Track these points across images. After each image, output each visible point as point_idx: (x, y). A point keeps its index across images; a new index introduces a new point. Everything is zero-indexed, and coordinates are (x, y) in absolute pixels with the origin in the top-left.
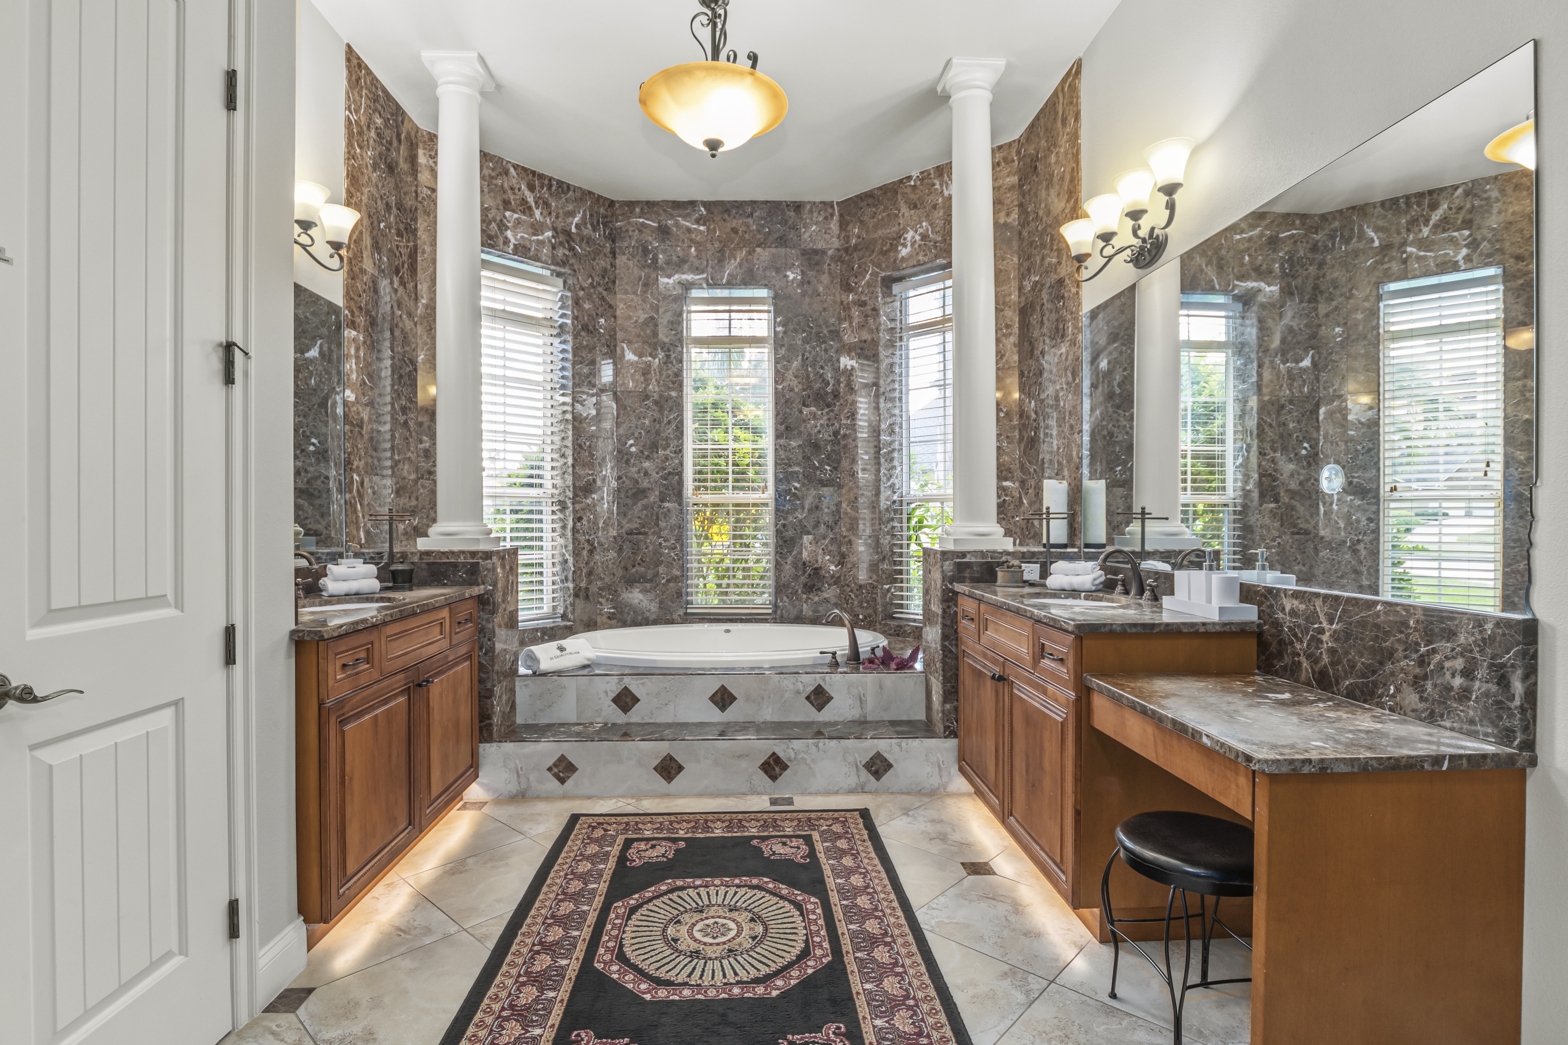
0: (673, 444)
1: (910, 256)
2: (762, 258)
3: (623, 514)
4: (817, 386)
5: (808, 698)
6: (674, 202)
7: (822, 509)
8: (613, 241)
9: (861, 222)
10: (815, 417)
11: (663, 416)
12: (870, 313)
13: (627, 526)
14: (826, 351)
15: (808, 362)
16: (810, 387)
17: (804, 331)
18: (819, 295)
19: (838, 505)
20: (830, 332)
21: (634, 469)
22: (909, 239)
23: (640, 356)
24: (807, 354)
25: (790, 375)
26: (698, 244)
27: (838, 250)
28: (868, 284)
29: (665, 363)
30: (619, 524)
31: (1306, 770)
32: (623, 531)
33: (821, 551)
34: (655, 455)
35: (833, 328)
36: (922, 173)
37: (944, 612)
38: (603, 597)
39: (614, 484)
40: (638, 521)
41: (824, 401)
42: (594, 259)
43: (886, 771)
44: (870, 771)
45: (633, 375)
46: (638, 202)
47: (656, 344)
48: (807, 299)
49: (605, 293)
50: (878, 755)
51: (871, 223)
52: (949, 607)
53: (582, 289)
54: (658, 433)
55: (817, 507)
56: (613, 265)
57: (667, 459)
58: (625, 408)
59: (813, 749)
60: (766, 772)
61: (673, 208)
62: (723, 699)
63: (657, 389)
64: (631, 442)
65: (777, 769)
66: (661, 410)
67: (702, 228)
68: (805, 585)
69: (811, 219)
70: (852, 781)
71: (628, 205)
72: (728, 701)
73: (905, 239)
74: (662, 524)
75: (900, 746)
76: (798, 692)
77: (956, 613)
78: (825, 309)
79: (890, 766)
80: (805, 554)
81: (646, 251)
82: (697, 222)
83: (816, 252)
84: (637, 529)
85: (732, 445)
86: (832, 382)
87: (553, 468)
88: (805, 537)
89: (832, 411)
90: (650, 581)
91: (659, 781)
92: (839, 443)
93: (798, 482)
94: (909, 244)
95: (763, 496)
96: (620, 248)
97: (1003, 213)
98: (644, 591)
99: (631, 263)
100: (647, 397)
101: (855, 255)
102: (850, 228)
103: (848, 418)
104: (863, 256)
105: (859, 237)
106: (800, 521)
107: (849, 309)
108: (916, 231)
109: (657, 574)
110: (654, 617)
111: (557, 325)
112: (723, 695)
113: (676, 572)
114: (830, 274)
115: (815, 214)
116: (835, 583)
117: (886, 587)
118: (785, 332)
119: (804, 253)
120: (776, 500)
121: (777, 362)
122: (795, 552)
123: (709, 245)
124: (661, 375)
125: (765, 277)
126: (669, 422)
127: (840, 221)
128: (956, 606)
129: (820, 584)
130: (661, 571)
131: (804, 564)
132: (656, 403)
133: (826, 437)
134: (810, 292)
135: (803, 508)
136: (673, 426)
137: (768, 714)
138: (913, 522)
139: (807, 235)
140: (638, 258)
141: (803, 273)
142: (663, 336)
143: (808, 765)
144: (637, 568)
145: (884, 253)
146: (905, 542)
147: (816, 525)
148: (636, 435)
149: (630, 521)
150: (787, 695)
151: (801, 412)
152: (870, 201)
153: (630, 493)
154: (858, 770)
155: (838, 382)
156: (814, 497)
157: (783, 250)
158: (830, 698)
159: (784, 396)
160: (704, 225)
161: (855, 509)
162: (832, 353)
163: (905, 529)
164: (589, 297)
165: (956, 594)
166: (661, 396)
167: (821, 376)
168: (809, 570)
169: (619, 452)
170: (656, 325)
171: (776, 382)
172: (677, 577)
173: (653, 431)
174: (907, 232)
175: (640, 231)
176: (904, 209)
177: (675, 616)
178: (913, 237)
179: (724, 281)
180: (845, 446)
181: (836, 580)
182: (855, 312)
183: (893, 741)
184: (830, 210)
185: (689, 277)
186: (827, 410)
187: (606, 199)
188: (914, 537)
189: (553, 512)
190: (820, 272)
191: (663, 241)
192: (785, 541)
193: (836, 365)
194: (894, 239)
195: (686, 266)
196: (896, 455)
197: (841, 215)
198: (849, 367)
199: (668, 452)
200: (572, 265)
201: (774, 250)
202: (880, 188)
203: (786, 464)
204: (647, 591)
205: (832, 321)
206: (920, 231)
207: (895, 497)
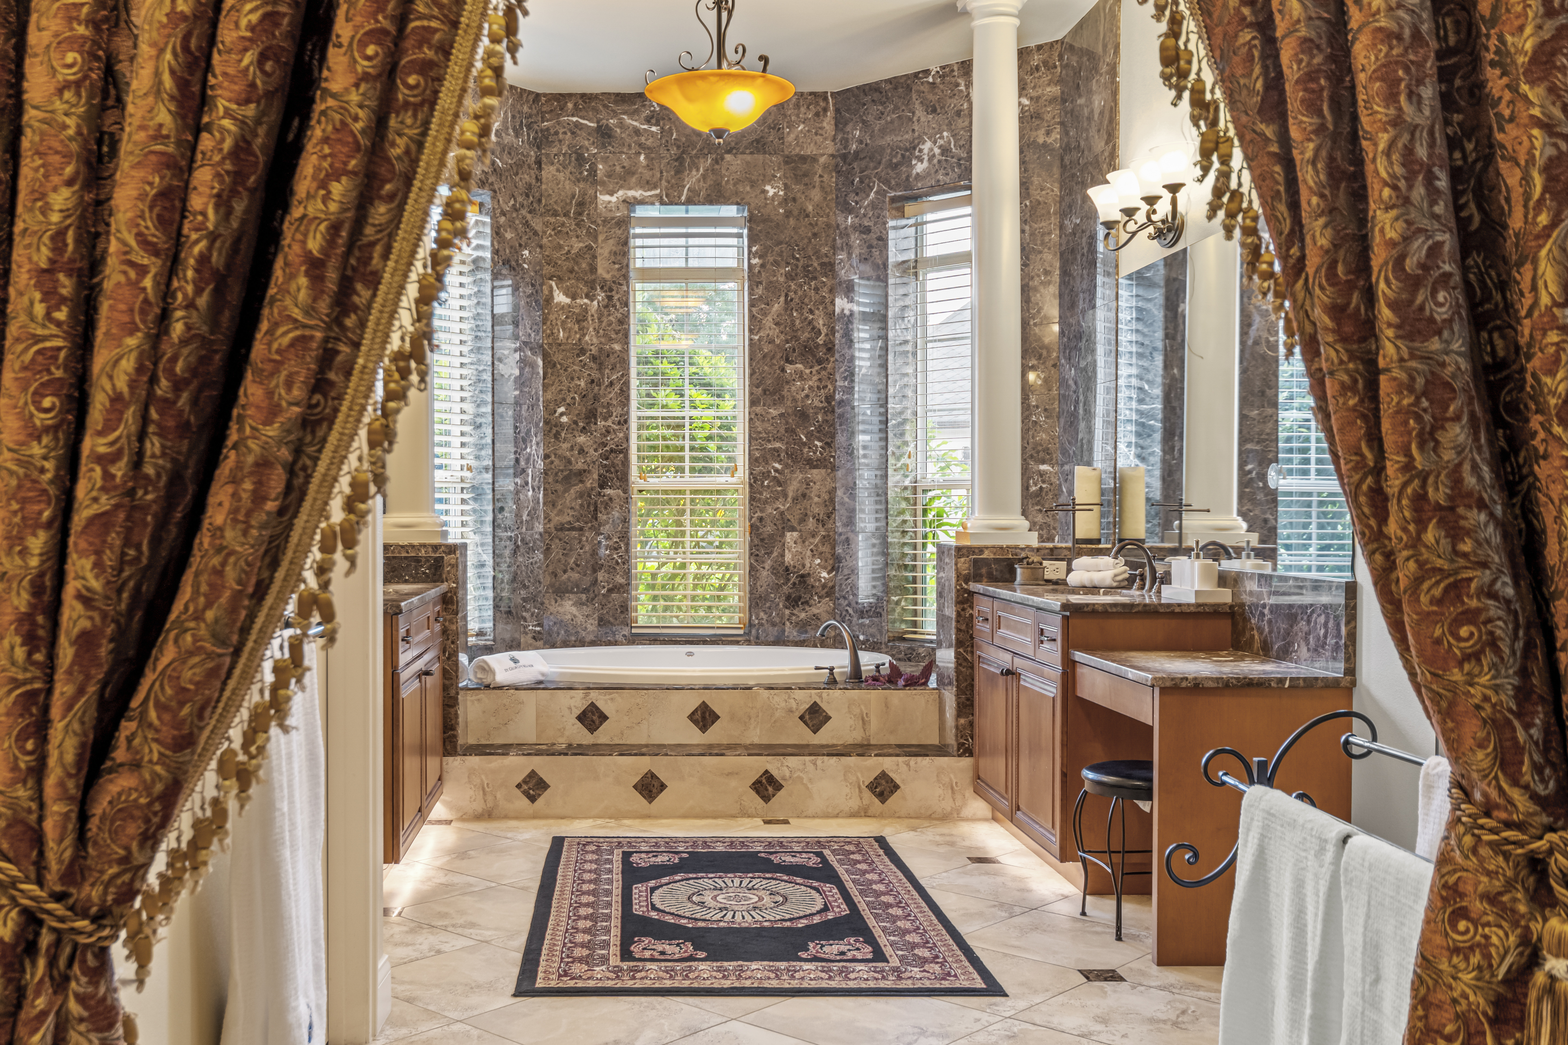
0: (617, 411)
1: (927, 174)
2: (733, 168)
3: (550, 503)
4: (805, 336)
5: (802, 718)
6: (618, 95)
7: (810, 498)
8: (539, 148)
9: (864, 122)
10: (801, 377)
11: (603, 375)
12: (875, 242)
13: (556, 519)
14: (817, 289)
15: (793, 304)
16: (797, 338)
17: (788, 264)
18: (807, 216)
19: (832, 492)
20: (822, 265)
21: (565, 446)
22: (926, 151)
23: (574, 297)
24: (791, 294)
25: (768, 322)
26: (648, 150)
27: (833, 156)
28: (873, 206)
29: (606, 307)
30: (547, 517)
31: (1184, 684)
32: (552, 525)
33: (809, 553)
34: (593, 427)
35: (825, 260)
36: (943, 68)
37: (959, 615)
38: (527, 611)
39: (540, 464)
40: (571, 513)
41: (814, 356)
42: (517, 174)
43: (892, 792)
44: (874, 793)
45: (564, 323)
46: (570, 95)
47: (594, 281)
48: (792, 222)
49: (529, 217)
50: (883, 775)
51: (877, 126)
52: (964, 610)
53: (503, 214)
54: (596, 398)
55: (804, 496)
56: (538, 179)
57: (608, 432)
58: (554, 365)
59: (810, 767)
60: (758, 792)
61: (616, 102)
62: (703, 718)
63: (595, 340)
64: (562, 409)
65: (770, 789)
66: (601, 367)
67: (654, 129)
68: (788, 598)
69: (798, 116)
70: (854, 803)
71: (558, 100)
72: (709, 720)
73: (921, 151)
74: (602, 517)
75: (908, 765)
76: (791, 711)
77: (971, 615)
78: (815, 235)
79: (897, 787)
80: (788, 557)
81: (580, 159)
82: (648, 120)
83: (803, 159)
84: (569, 523)
85: (687, 412)
86: (824, 331)
87: (463, 445)
88: (788, 534)
89: (825, 369)
90: (586, 591)
91: (639, 801)
92: (833, 411)
93: (780, 462)
94: (926, 158)
95: (730, 480)
96: (547, 155)
97: (1042, 131)
98: (579, 604)
99: (561, 176)
100: (583, 351)
101: (855, 165)
102: (849, 128)
103: (845, 378)
104: (867, 167)
105: (861, 142)
106: (782, 513)
107: (848, 235)
108: (935, 142)
109: (595, 582)
110: (591, 637)
111: (469, 260)
112: (703, 713)
113: (620, 580)
114: (822, 188)
115: (803, 110)
116: (828, 595)
117: (895, 599)
118: (763, 266)
119: (788, 160)
120: (751, 485)
121: (752, 305)
122: (775, 554)
123: (663, 152)
124: (601, 322)
125: (737, 193)
126: (611, 384)
127: (836, 118)
128: (972, 608)
129: (807, 596)
130: (600, 578)
131: (787, 569)
132: (594, 358)
133: (817, 403)
134: (796, 212)
135: (785, 496)
136: (617, 388)
137: (755, 736)
138: (930, 516)
139: (792, 136)
140: (570, 168)
141: (786, 187)
142: (604, 270)
143: (805, 785)
144: (570, 573)
145: (895, 166)
146: (920, 541)
147: (803, 520)
148: (568, 400)
149: (560, 512)
150: (778, 714)
151: (783, 370)
152: (876, 96)
153: (560, 476)
154: (860, 791)
155: (833, 331)
156: (800, 482)
157: (761, 157)
158: (828, 718)
159: (761, 349)
160: (657, 124)
161: (853, 497)
162: (824, 292)
163: (920, 524)
164: (511, 224)
165: (971, 594)
166: (601, 350)
167: (810, 323)
168: (793, 578)
169: (546, 422)
170: (594, 257)
171: (751, 331)
172: (621, 586)
173: (591, 396)
174: (924, 142)
175: (573, 133)
176: (920, 112)
177: (619, 637)
178: (931, 150)
179: (683, 198)
180: (841, 416)
181: (830, 591)
182: (856, 240)
183: (901, 759)
184: (822, 104)
185: (638, 193)
186: (817, 368)
187: (530, 92)
188: (930, 535)
189: (463, 501)
190: (809, 186)
191: (604, 146)
192: (762, 540)
193: (830, 308)
194: (907, 150)
195: (634, 180)
196: (908, 427)
197: (837, 111)
198: (847, 312)
199: (609, 423)
200: (492, 184)
201: (748, 158)
202: (889, 81)
203: (763, 439)
204: (582, 604)
205: (825, 250)
206: (940, 142)
207: (907, 483)
